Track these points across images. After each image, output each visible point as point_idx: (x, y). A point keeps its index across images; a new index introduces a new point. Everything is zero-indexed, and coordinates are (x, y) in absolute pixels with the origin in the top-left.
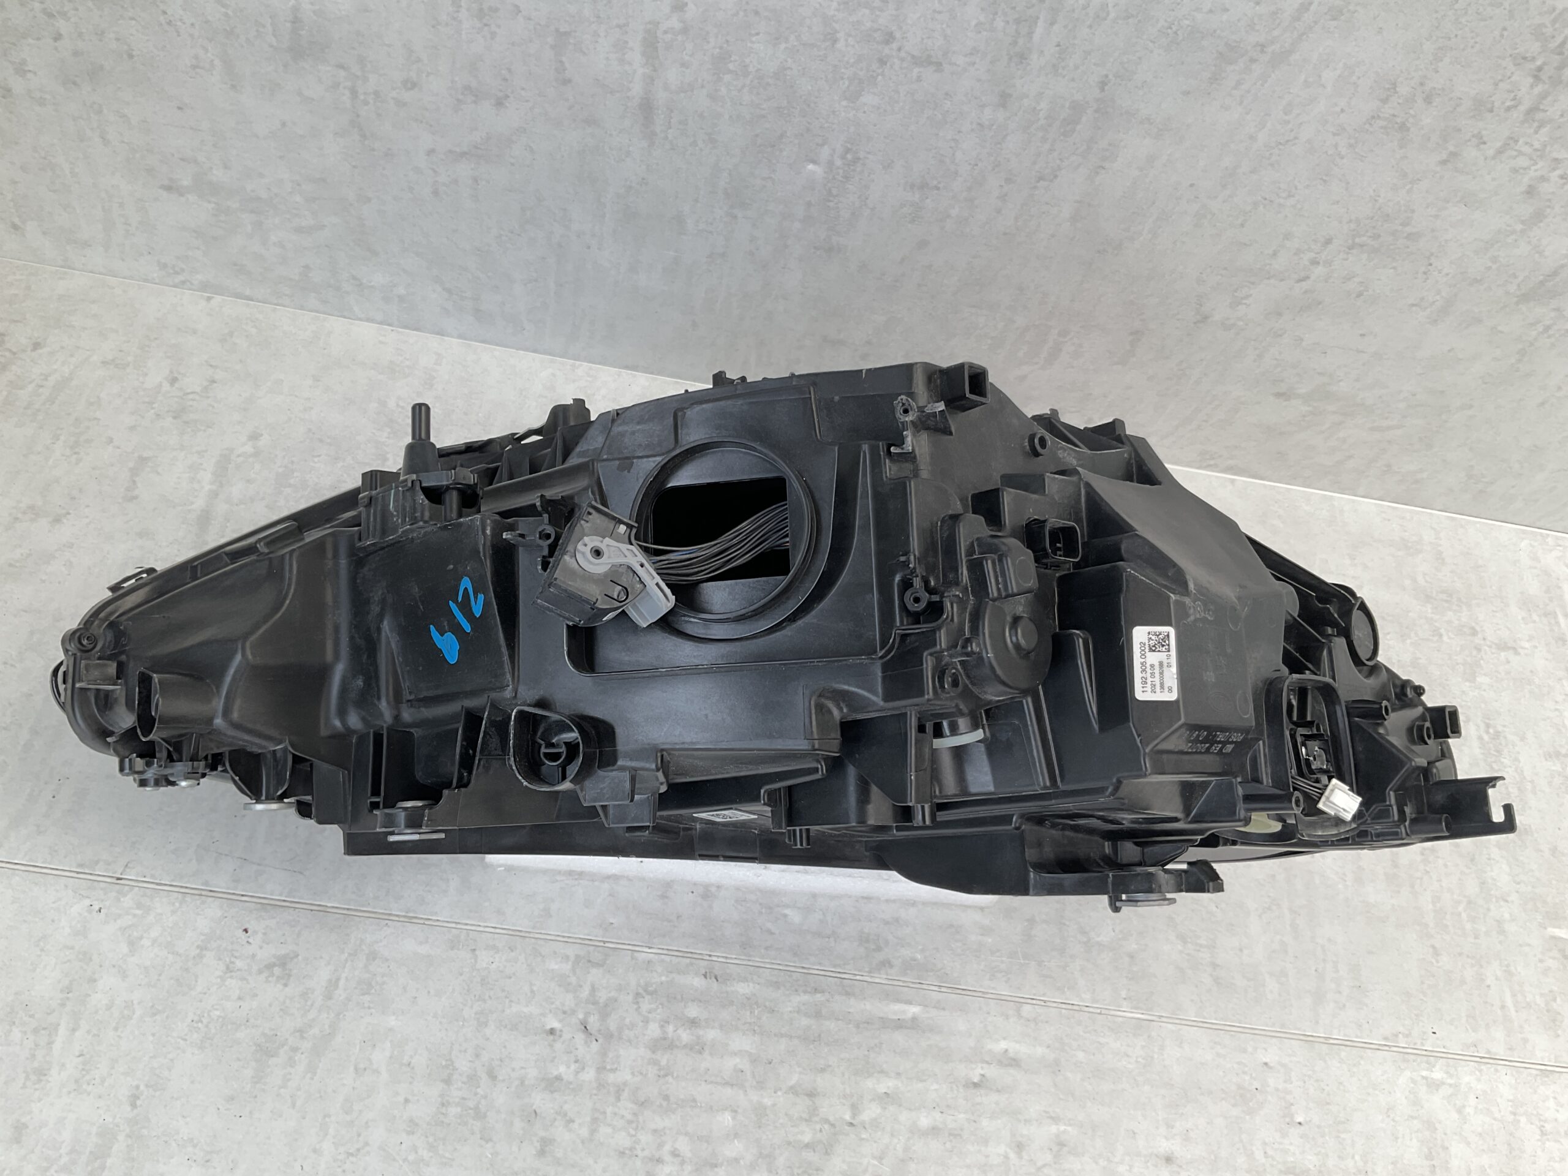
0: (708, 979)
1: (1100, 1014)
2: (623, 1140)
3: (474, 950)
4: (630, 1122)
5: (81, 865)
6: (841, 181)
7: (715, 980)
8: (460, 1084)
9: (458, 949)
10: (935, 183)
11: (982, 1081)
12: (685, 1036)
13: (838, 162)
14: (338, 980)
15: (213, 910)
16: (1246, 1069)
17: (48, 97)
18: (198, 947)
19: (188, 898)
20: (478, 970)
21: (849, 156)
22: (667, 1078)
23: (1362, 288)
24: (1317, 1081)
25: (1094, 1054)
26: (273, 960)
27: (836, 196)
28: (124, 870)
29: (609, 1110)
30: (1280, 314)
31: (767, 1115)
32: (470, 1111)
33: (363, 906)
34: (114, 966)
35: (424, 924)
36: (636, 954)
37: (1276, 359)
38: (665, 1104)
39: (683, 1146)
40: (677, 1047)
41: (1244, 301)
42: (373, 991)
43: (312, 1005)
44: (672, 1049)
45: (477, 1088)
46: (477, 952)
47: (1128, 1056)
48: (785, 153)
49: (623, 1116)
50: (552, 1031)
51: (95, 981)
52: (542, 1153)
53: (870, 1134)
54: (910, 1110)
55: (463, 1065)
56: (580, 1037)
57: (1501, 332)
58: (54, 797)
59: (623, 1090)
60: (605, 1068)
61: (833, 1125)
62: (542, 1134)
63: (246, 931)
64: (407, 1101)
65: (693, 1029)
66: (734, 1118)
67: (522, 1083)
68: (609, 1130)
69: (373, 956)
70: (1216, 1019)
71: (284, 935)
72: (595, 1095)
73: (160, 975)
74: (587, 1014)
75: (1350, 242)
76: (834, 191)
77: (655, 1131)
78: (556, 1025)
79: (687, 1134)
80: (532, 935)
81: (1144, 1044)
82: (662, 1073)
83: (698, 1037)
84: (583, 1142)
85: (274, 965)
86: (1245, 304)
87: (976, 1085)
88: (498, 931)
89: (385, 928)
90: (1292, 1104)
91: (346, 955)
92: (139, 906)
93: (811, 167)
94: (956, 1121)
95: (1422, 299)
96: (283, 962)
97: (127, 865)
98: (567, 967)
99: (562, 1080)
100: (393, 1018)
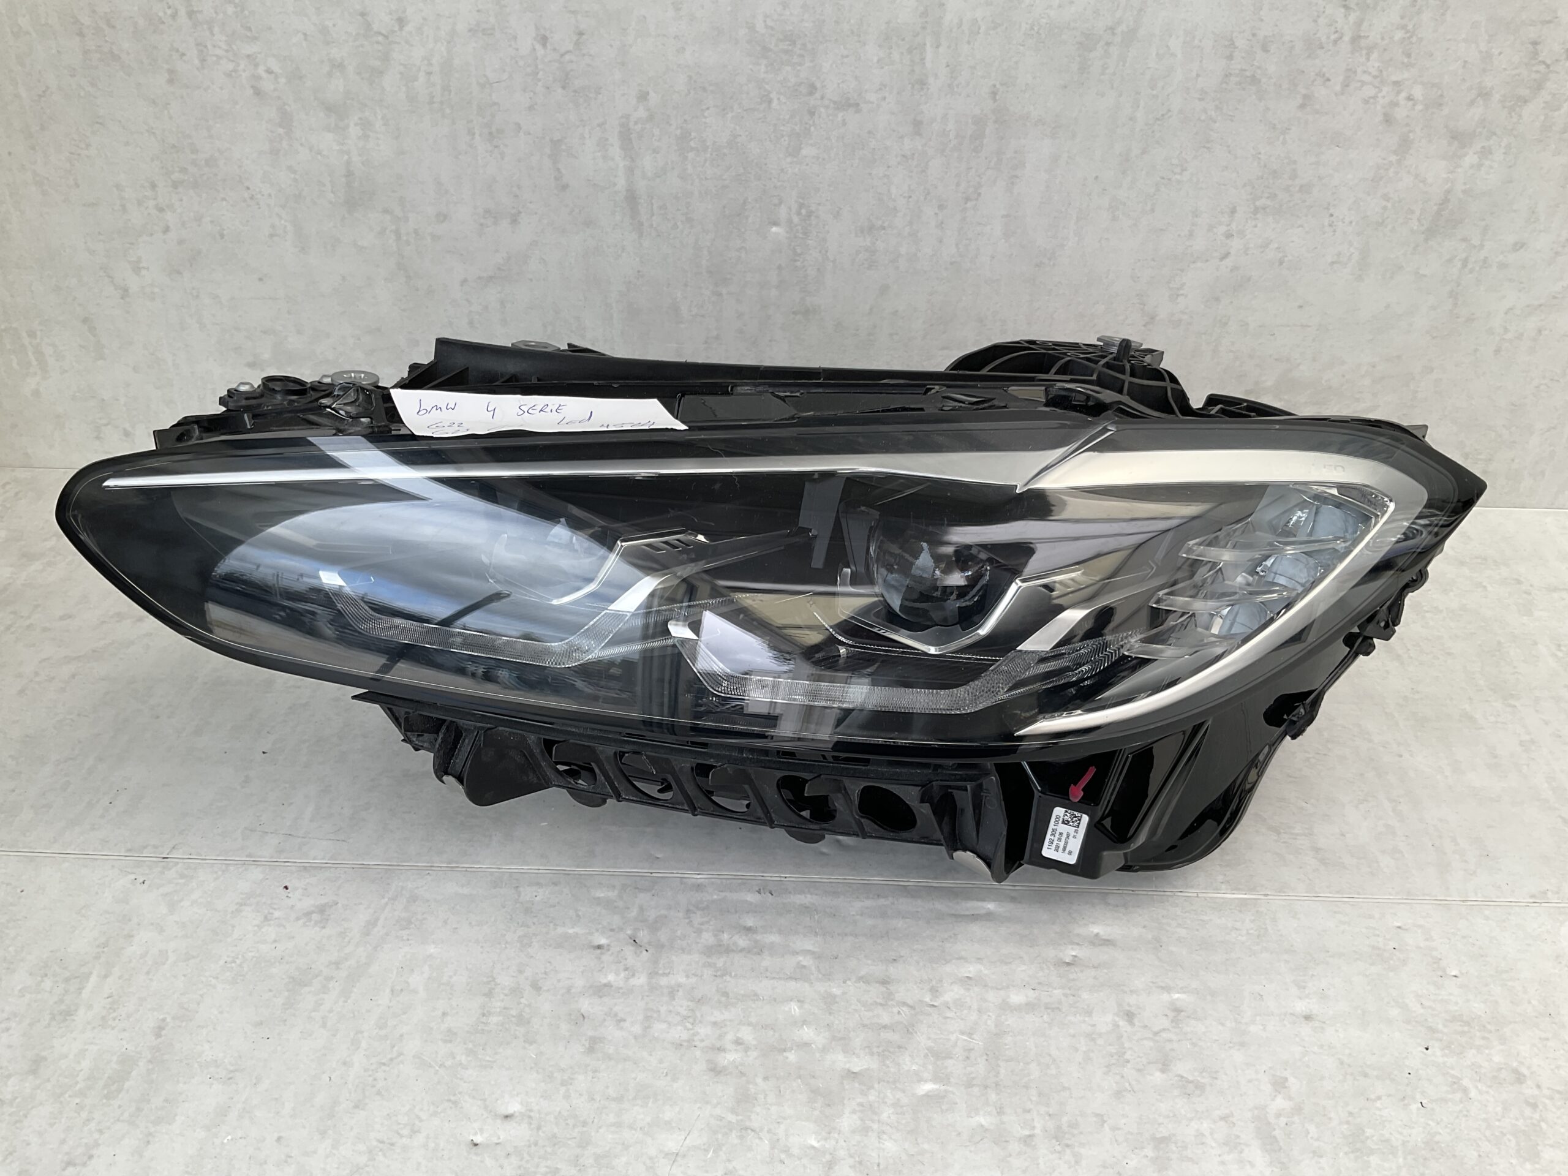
0: (763, 894)
1: (1197, 896)
2: (679, 1033)
3: (517, 887)
4: (686, 1018)
5: (129, 850)
6: (802, 238)
7: (770, 895)
8: (502, 996)
9: (501, 888)
10: (880, 223)
11: (1074, 961)
12: (742, 942)
13: (796, 219)
14: (377, 920)
15: (256, 873)
16: (1377, 932)
17: (156, 290)
18: (237, 904)
19: (232, 868)
20: (522, 903)
21: (803, 211)
22: (725, 978)
23: (1281, 254)
24: (1464, 937)
25: (1197, 930)
26: (313, 909)
27: (800, 254)
28: (171, 851)
29: (663, 1009)
30: (1217, 299)
31: (837, 1003)
32: (513, 1019)
33: (405, 862)
34: (152, 924)
36: (684, 880)
37: (1231, 351)
38: (723, 999)
39: (747, 1034)
40: (733, 951)
41: (1181, 292)
42: (413, 926)
43: (349, 942)
44: (728, 953)
45: (520, 998)
46: (521, 889)
47: (1236, 929)
48: (750, 220)
49: (678, 1014)
50: (599, 947)
51: (132, 936)
52: (591, 1050)
53: (955, 1013)
54: (997, 989)
55: (505, 980)
56: (629, 950)
57: (1425, 276)
58: (111, 803)
59: (678, 991)
60: (657, 973)
61: (912, 1007)
62: (590, 1033)
63: (286, 888)
64: (444, 1014)
65: (750, 935)
66: (800, 1008)
67: (569, 990)
68: (664, 1026)
69: (414, 899)
70: (1330, 893)
71: (324, 888)
72: (647, 996)
73: (198, 927)
74: (636, 930)
75: (1252, 206)
76: (799, 250)
77: (715, 1024)
78: (603, 941)
79: (750, 1024)
80: (576, 873)
81: (1253, 918)
82: (719, 973)
83: (756, 941)
84: (636, 1038)
85: (313, 912)
86: (1182, 295)
87: (1068, 964)
88: (541, 871)
89: (427, 877)
90: (1441, 959)
91: (386, 900)
92: (182, 876)
93: (774, 229)
94: (1050, 996)
95: (1339, 254)
96: (322, 910)
97: (173, 848)
98: (612, 894)
99: (612, 986)
100: (433, 946)
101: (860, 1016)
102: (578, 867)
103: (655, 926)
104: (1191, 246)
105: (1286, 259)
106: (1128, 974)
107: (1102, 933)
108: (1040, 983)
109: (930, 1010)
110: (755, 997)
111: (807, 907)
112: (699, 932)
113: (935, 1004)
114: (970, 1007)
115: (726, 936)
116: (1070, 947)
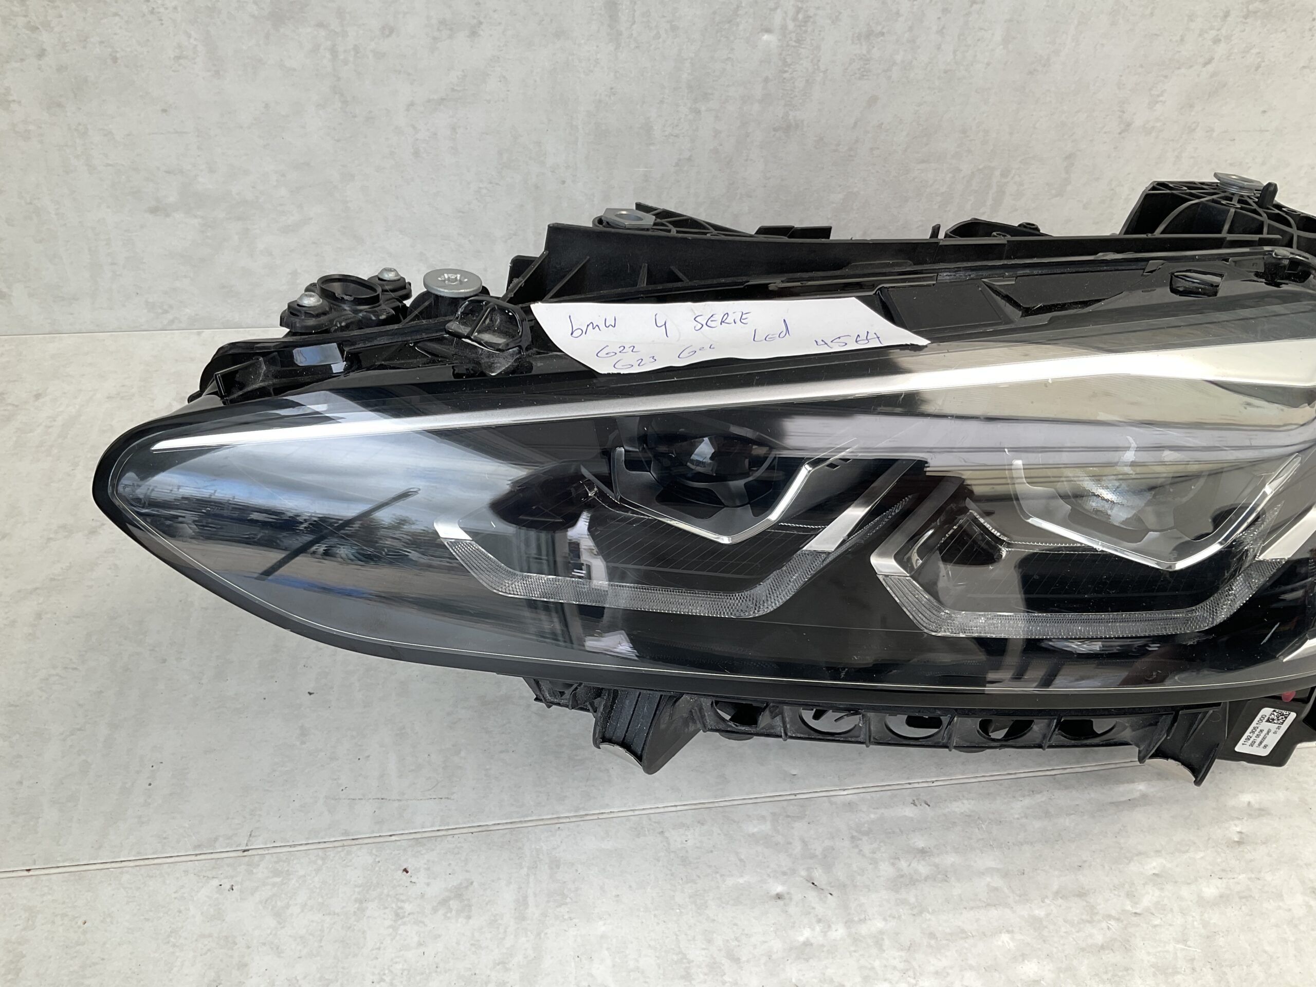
101: (1073, 938)
102: (716, 798)
104: (1180, 52)
105: (1263, 64)
106: (1295, 845)
107: (1253, 802)
108: (1223, 870)
109: (1135, 919)
110: (962, 934)
111: (969, 816)
112: (874, 862)
113: (1138, 911)
114: (1172, 910)
115: (903, 864)
116: (1231, 822)
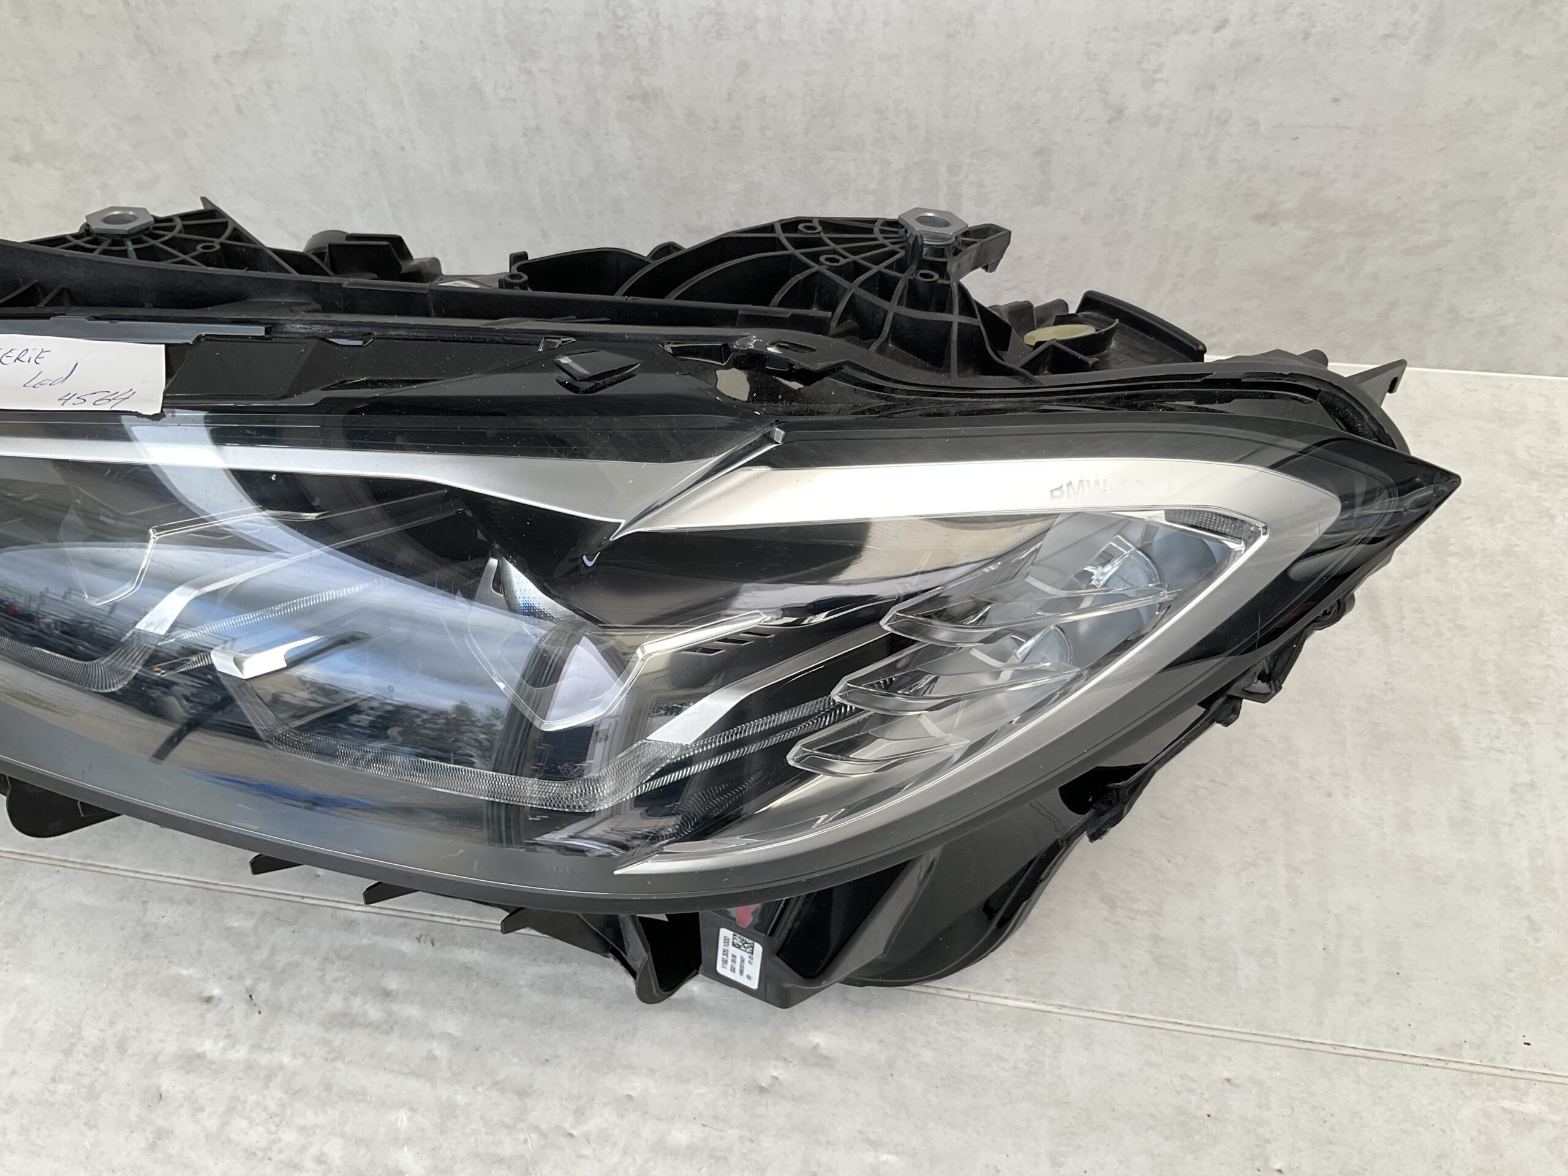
0: (422, 943)
1: (968, 1000)
2: (257, 1136)
3: (147, 902)
4: (273, 1116)
7: (431, 945)
8: (81, 1056)
9: (129, 901)
11: (772, 1085)
12: (374, 1012)
16: (1194, 1086)
20: (144, 926)
22: (335, 1063)
23: (1307, 24)
24: (1314, 1108)
25: (949, 1055)
27: (623, 18)
29: (251, 1100)
30: (1213, 88)
31: (456, 1117)
32: (83, 1090)
33: (40, 851)
35: (100, 872)
36: (339, 912)
37: (1235, 160)
38: (324, 1094)
39: (335, 1150)
40: (359, 1025)
41: (1159, 76)
42: (18, 944)
44: (351, 1027)
45: (99, 1062)
46: (149, 905)
47: (1002, 1059)
49: (266, 1109)
50: (209, 1000)
52: (152, 1147)
53: (594, 1150)
54: (659, 1119)
55: (92, 1034)
56: (241, 1008)
57: (1530, 57)
59: (276, 1075)
60: (261, 1046)
61: (543, 1135)
62: (161, 1122)
64: (13, 1073)
65: (386, 1003)
66: (410, 1119)
67: (155, 1059)
68: (244, 1124)
69: (31, 905)
70: (1151, 1013)
72: (240, 1079)
74: (258, 979)
77: (303, 1129)
78: (216, 992)
79: (343, 1135)
80: (218, 888)
81: (1030, 1043)
82: (331, 1056)
83: (390, 1014)
84: (207, 1137)
86: (1161, 80)
87: (762, 1090)
88: (180, 881)
89: (55, 875)
90: (1268, 1141)
94: (722, 1139)
95: (1396, 24)
98: (247, 925)
99: (205, 1058)
100: (30, 975)
101: (476, 1139)
102: (222, 880)
103: (279, 978)
104: (1171, 10)
105: (1314, 31)
106: (834, 1115)
107: (822, 1045)
108: (715, 1117)
109: (564, 1140)
110: (360, 1096)
111: (469, 969)
112: (328, 992)
113: (575, 1133)
114: (614, 1144)
115: (357, 1002)
116: (773, 1062)
